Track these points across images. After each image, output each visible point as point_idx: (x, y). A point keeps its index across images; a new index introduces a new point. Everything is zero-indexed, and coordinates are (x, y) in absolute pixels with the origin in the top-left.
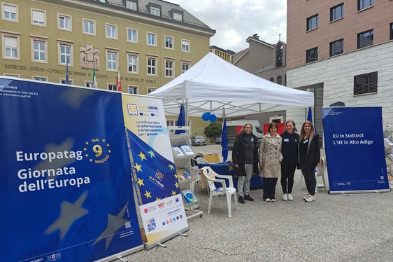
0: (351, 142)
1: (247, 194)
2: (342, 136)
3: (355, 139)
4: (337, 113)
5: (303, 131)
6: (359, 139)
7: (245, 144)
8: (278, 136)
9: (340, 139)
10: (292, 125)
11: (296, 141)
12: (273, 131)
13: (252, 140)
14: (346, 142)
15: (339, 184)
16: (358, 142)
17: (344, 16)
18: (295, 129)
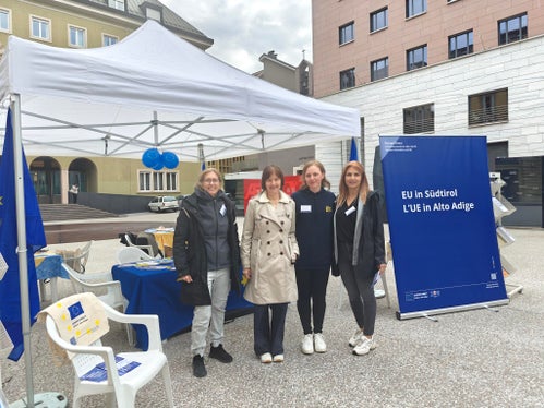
0: (436, 207)
1: (216, 345)
2: (419, 195)
3: (442, 200)
4: (409, 148)
5: (344, 186)
6: (448, 200)
7: (206, 222)
8: (286, 198)
9: (414, 202)
10: (318, 170)
11: (328, 209)
12: (272, 187)
13: (223, 210)
14: (427, 208)
15: (417, 296)
16: (447, 207)
17: (389, 24)
18: (324, 182)
